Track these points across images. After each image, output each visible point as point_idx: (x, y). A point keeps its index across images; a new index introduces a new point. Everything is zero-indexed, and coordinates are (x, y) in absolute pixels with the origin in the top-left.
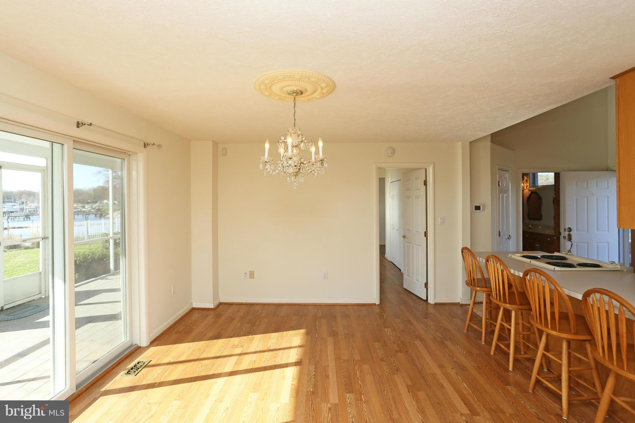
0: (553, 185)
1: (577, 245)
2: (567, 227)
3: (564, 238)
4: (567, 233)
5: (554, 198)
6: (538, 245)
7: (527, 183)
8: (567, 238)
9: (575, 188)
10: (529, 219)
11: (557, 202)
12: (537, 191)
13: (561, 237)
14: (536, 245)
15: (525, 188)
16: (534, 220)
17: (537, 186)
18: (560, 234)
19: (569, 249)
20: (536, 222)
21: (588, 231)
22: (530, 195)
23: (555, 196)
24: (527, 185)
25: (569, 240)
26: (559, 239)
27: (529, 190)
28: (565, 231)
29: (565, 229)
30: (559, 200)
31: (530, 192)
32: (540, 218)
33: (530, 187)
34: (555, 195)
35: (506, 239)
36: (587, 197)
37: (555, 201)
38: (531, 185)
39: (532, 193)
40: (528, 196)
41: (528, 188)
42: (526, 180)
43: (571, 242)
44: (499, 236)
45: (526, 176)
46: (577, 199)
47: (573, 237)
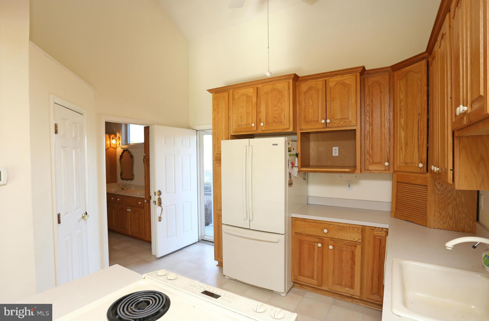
0: (143, 143)
1: (166, 209)
2: (157, 191)
3: (155, 203)
4: (157, 197)
5: (144, 156)
6: (130, 209)
7: (120, 140)
8: (157, 203)
9: (164, 145)
10: (122, 179)
11: (147, 160)
12: (129, 150)
13: (152, 201)
14: (128, 210)
15: (118, 146)
16: (127, 180)
17: (129, 144)
18: (150, 198)
19: (160, 216)
20: (129, 182)
21: (175, 193)
22: (123, 153)
23: (145, 155)
24: (120, 143)
25: (159, 204)
26: (149, 202)
27: (122, 148)
28: (155, 195)
29: (155, 192)
30: (149, 159)
31: (122, 150)
32: (132, 178)
33: (122, 145)
34: (145, 153)
35: (79, 221)
36: (174, 155)
37: (145, 160)
38: (124, 143)
39: (125, 151)
40: (120, 154)
41: (120, 145)
42: (119, 137)
43: (161, 206)
44: (59, 222)
45: (118, 132)
46: (165, 157)
47: (163, 202)
